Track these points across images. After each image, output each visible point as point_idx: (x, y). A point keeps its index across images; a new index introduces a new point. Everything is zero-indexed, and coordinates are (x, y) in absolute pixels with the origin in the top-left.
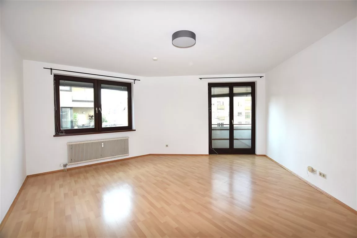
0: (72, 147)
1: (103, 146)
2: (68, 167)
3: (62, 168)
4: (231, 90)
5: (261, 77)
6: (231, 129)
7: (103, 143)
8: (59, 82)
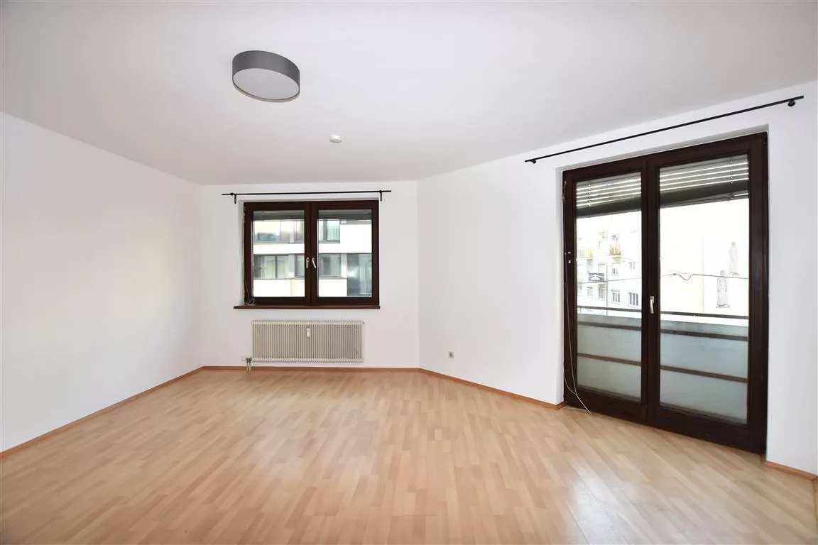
0: (258, 329)
1: (308, 334)
2: (253, 364)
3: (244, 364)
4: (650, 184)
5: (791, 102)
6: (651, 325)
7: (308, 329)
8: (252, 213)
